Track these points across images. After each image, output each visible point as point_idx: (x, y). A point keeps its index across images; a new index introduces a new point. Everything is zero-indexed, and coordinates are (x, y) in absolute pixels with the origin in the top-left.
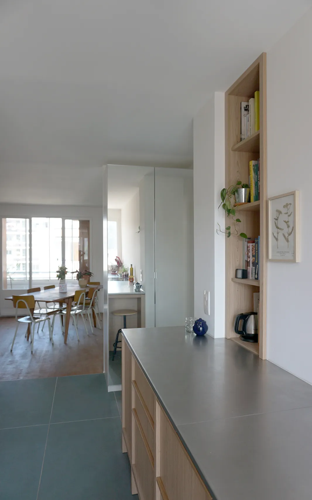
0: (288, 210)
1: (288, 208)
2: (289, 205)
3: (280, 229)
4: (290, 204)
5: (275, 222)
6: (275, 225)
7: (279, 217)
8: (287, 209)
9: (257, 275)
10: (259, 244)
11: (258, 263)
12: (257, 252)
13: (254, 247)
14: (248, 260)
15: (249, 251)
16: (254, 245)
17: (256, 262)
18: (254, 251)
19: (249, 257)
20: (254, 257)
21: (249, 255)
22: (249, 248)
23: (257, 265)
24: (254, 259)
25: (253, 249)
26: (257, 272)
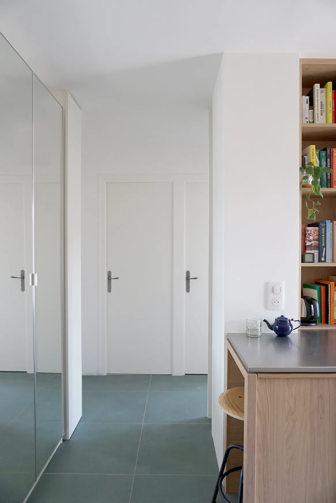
9: (323, 258)
10: (327, 228)
11: (325, 247)
12: (323, 235)
13: (316, 231)
14: (308, 244)
15: (309, 235)
16: (315, 229)
17: (323, 245)
18: (315, 235)
19: (310, 241)
20: (315, 241)
21: (310, 239)
22: (310, 232)
23: (324, 249)
24: (315, 243)
25: (314, 233)
26: (324, 255)
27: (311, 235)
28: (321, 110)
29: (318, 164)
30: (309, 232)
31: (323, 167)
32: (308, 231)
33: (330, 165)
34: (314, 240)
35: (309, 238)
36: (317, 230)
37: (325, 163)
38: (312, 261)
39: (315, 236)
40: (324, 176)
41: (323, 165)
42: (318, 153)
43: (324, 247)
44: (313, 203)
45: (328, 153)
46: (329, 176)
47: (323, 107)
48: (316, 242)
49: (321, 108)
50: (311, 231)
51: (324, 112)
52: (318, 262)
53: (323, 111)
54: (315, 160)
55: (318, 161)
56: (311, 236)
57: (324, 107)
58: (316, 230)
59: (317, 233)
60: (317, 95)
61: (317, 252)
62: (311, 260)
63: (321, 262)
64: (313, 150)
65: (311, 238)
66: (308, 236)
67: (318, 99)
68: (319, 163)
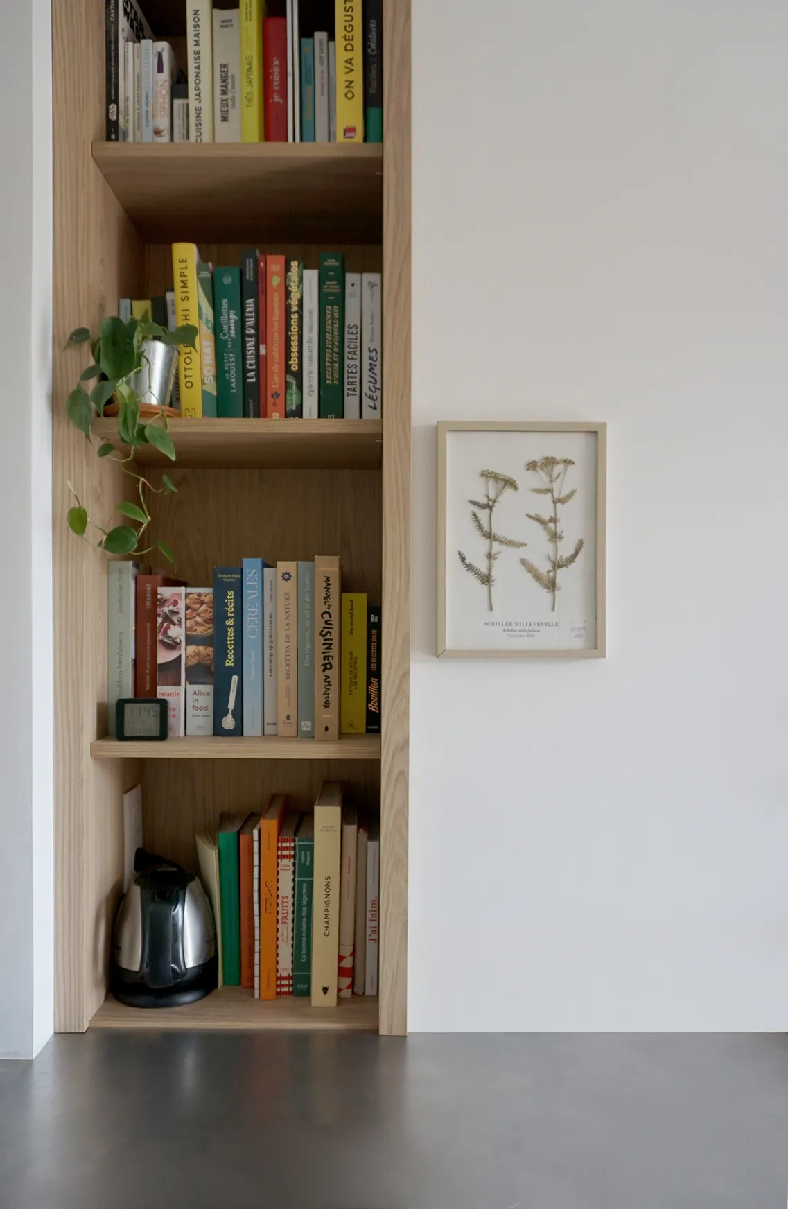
0: (552, 482)
1: (555, 474)
2: (558, 463)
3: (501, 542)
4: (568, 462)
5: (475, 515)
6: (474, 525)
7: (500, 499)
8: (550, 476)
9: (230, 716)
10: (246, 592)
11: (239, 668)
12: (230, 622)
13: (202, 603)
14: (164, 657)
15: (167, 618)
16: (199, 595)
17: (229, 663)
18: (199, 619)
19: (173, 645)
20: (197, 645)
21: (169, 637)
22: (171, 608)
23: (235, 678)
24: (197, 654)
25: (194, 610)
26: (231, 704)
27: (175, 619)
28: (224, 97)
29: (207, 321)
30: (166, 609)
31: (225, 335)
32: (164, 602)
33: (256, 327)
34: (190, 640)
35: (165, 633)
36: (207, 599)
37: (234, 317)
38: (156, 733)
39: (197, 623)
40: (226, 372)
41: (226, 327)
42: (206, 274)
43: (232, 671)
44: (139, 480)
45: (250, 276)
46: (251, 371)
47: (230, 87)
48: (201, 648)
49: (224, 93)
50: (175, 603)
51: (233, 106)
52: (211, 732)
53: (230, 103)
54: (192, 306)
55: (208, 311)
56: (174, 624)
57: (233, 88)
58: (202, 598)
59: (206, 611)
60: (197, 35)
61: (208, 694)
62: (154, 728)
63: (223, 736)
64: (183, 265)
65: (177, 632)
66: (162, 624)
67: (197, 48)
68: (211, 318)
